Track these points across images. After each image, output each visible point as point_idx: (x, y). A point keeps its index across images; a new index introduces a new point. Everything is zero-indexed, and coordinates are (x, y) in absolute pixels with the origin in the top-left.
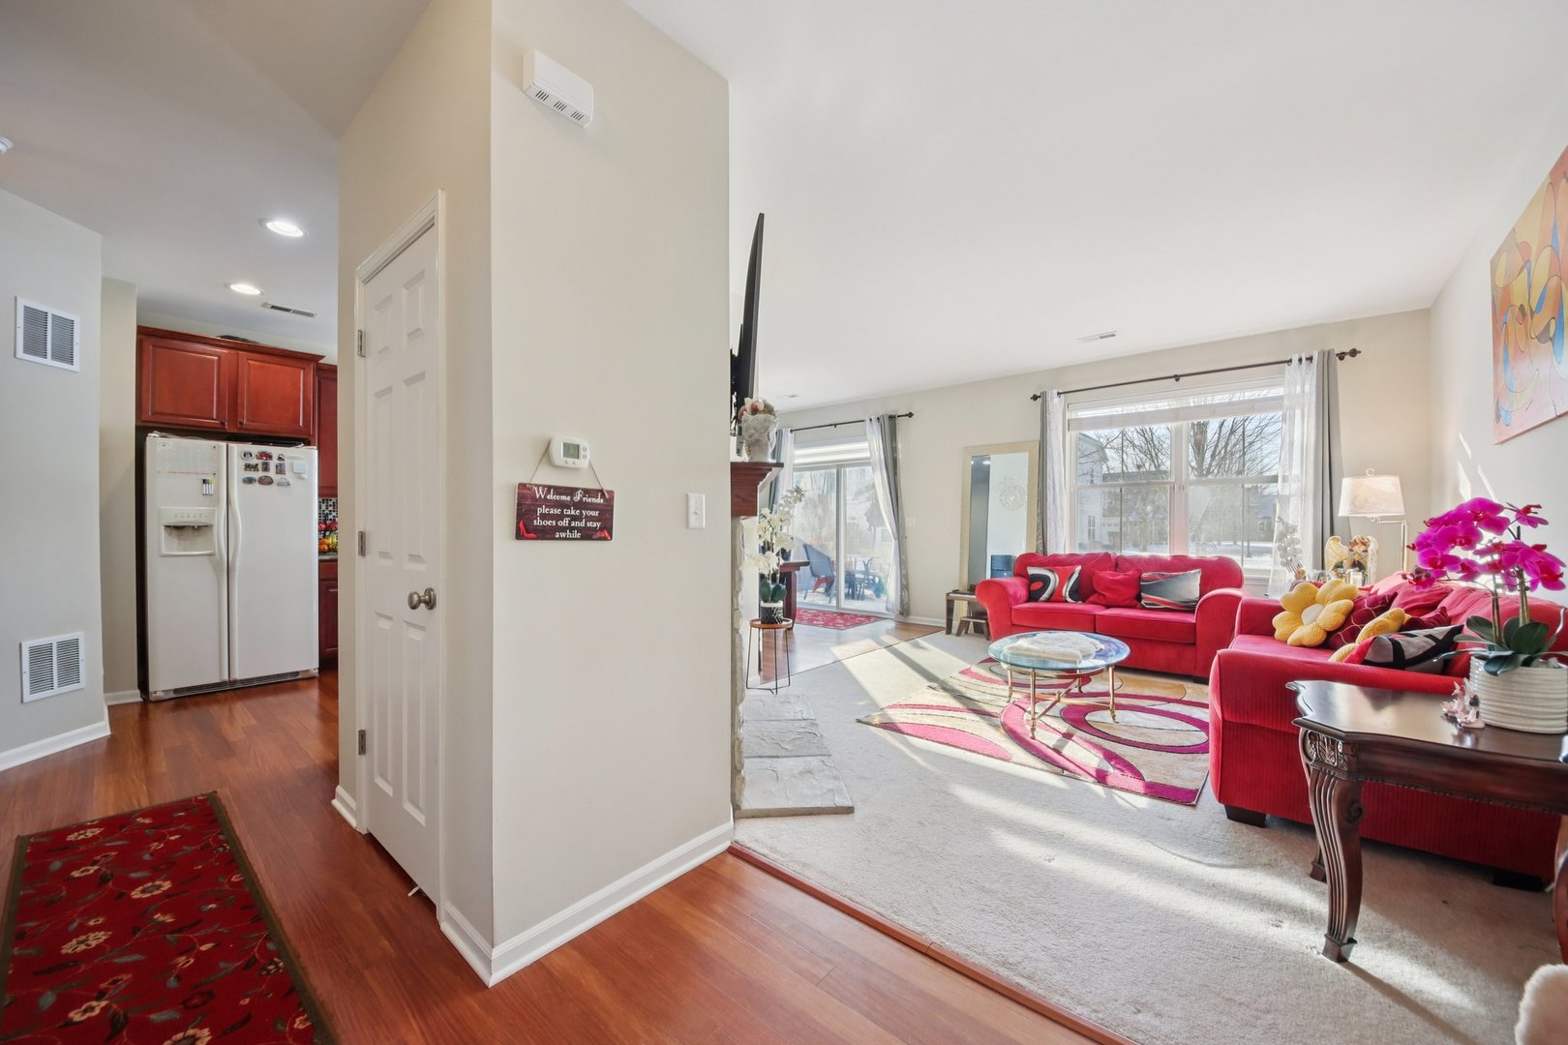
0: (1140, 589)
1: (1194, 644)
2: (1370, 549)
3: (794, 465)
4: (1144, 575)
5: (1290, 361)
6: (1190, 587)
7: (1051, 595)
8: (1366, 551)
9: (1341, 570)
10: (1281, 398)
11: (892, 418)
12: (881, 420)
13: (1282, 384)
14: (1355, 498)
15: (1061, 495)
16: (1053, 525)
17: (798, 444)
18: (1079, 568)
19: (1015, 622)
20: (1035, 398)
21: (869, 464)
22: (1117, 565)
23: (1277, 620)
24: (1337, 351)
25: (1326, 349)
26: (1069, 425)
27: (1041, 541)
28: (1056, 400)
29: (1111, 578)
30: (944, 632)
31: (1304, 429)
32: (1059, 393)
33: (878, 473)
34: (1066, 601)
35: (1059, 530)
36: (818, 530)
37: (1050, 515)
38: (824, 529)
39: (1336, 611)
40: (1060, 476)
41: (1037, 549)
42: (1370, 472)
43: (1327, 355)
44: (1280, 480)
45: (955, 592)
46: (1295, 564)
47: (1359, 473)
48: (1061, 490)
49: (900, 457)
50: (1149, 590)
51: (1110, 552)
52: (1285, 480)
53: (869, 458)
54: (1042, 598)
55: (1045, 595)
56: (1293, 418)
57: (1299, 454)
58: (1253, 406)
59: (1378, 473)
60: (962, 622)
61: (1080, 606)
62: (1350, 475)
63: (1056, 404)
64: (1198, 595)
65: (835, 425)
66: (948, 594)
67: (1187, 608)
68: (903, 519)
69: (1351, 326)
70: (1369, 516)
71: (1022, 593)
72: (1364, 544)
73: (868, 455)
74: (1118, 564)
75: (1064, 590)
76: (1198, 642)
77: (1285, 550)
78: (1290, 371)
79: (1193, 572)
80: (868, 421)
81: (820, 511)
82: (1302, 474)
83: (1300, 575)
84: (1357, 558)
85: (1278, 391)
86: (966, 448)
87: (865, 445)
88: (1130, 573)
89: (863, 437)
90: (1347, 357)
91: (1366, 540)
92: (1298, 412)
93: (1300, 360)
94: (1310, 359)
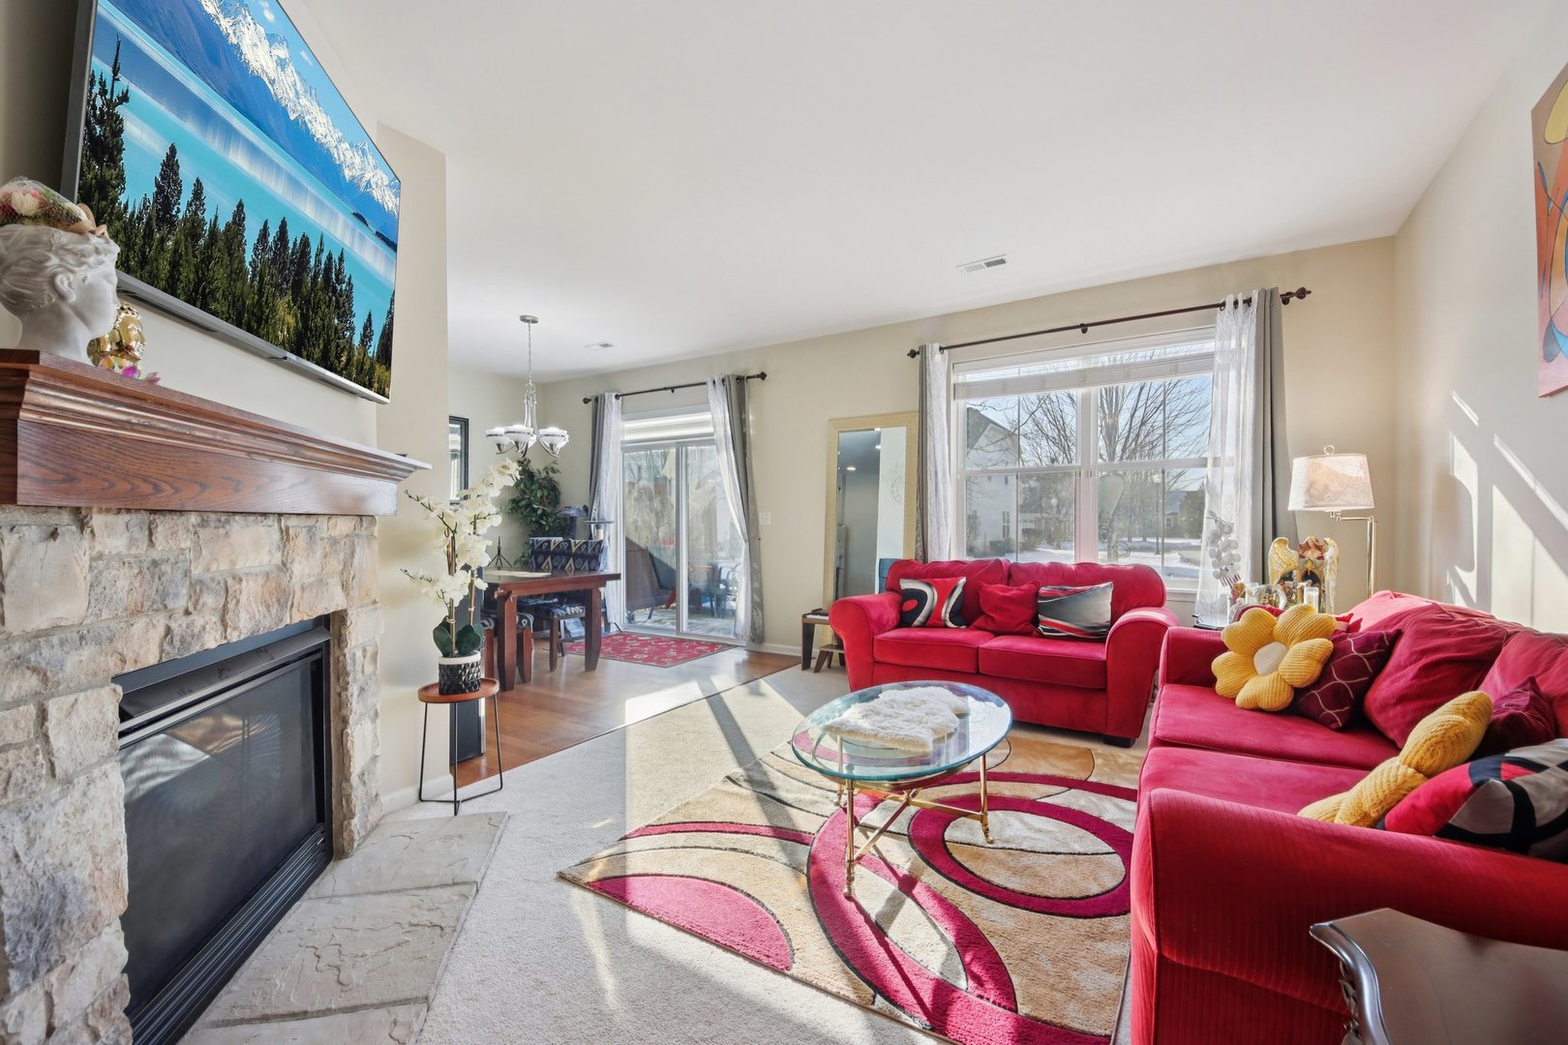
0: (1037, 610)
1: (1104, 690)
2: (1327, 555)
3: (623, 442)
4: (1043, 590)
5: (1223, 305)
6: (1099, 606)
7: (928, 618)
8: (1321, 558)
9: (1289, 583)
10: (1211, 355)
11: (740, 380)
12: (726, 381)
13: (1213, 337)
14: (1311, 485)
15: (944, 483)
16: (935, 522)
17: (627, 414)
18: (963, 580)
19: (878, 658)
20: (913, 354)
21: (712, 442)
22: (1010, 576)
23: (1218, 663)
24: (1282, 291)
25: (1268, 288)
26: (955, 391)
27: (920, 544)
28: (938, 356)
29: (1002, 594)
30: (800, 666)
31: (1238, 395)
32: (941, 349)
33: (724, 453)
34: (946, 627)
35: (941, 529)
36: (655, 529)
37: (931, 508)
38: (661, 528)
39: (1308, 657)
40: (944, 458)
41: (916, 554)
42: (1330, 450)
43: (1268, 295)
44: (1210, 463)
45: (815, 612)
46: (1231, 575)
47: (1313, 451)
48: (944, 476)
49: (752, 432)
50: (1049, 610)
51: (1002, 559)
52: (1216, 462)
53: (712, 434)
54: (916, 623)
55: (920, 619)
56: (1226, 383)
57: (1234, 428)
58: (1175, 366)
59: (1342, 449)
60: (822, 652)
61: (963, 634)
62: (1300, 454)
63: (938, 362)
64: (1108, 616)
65: (673, 389)
66: (804, 616)
67: (1095, 636)
68: (756, 514)
69: (1297, 259)
70: (1328, 510)
71: (891, 615)
72: (1319, 548)
73: (710, 430)
74: (1011, 574)
75: (944, 610)
76: (1109, 687)
77: (1218, 556)
78: (1224, 319)
79: (1103, 585)
80: (710, 384)
81: (656, 504)
82: (1238, 456)
83: (1238, 592)
84: (1309, 566)
85: (1209, 346)
86: (831, 420)
87: (707, 416)
88: (1025, 587)
89: (705, 406)
90: (1294, 300)
91: (1321, 543)
92: (1233, 374)
93: (1236, 303)
94: (1248, 302)
